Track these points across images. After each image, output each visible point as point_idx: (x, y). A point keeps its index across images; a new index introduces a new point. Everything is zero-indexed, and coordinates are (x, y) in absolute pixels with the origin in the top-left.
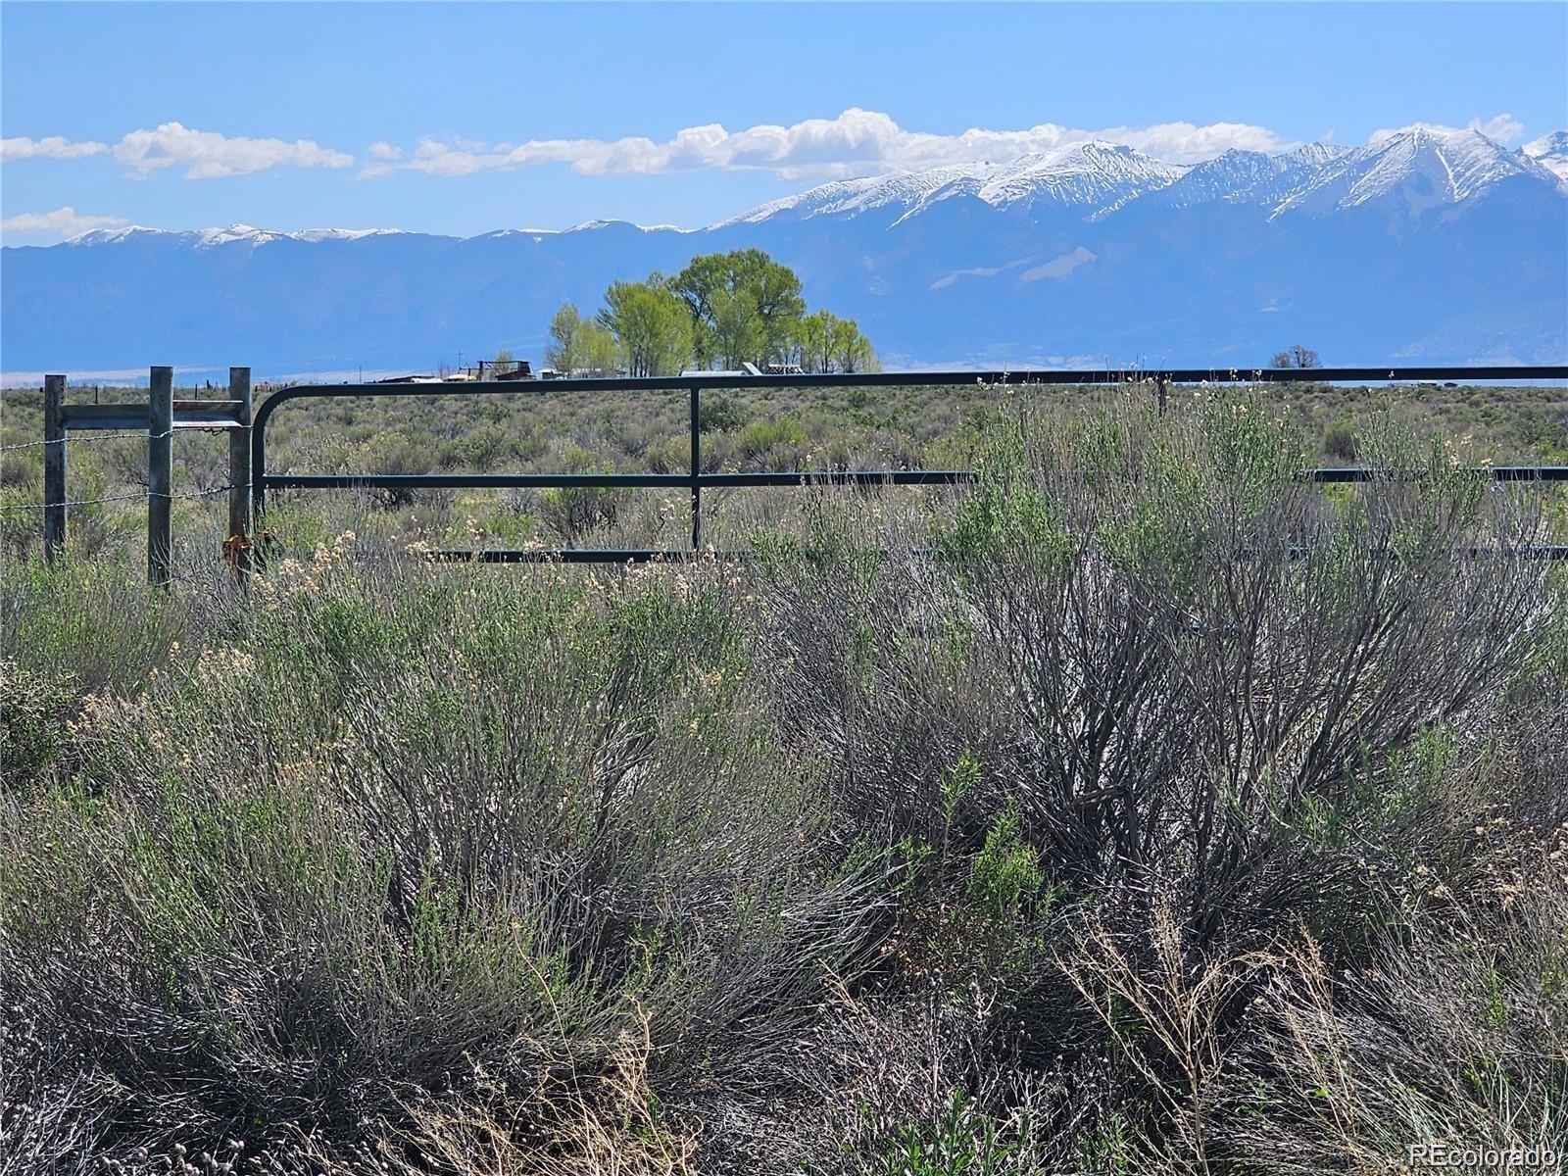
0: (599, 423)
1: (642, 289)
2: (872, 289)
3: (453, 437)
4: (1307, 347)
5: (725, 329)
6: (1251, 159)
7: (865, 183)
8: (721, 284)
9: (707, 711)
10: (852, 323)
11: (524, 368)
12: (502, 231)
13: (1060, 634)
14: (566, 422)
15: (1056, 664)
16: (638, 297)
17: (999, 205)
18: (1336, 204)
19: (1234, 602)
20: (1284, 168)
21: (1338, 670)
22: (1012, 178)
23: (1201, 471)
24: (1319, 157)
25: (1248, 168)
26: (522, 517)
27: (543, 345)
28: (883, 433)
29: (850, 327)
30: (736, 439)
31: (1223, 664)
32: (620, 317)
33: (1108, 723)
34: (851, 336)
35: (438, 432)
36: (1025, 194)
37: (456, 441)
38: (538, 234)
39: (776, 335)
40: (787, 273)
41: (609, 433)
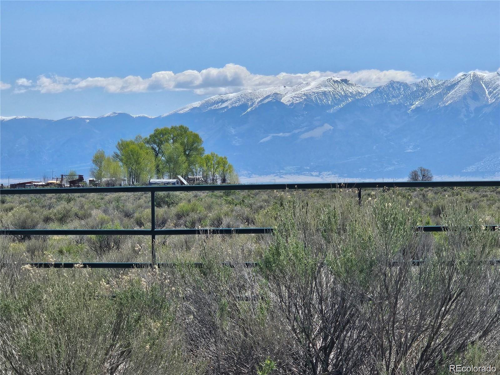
0: (113, 203)
1: (132, 143)
2: (234, 142)
3: (49, 209)
4: (425, 167)
5: (169, 160)
6: (400, 85)
7: (231, 95)
8: (167, 141)
9: (154, 339)
10: (225, 158)
11: (81, 178)
12: (71, 117)
13: (311, 303)
14: (99, 203)
15: (309, 316)
16: (131, 146)
17: (290, 105)
18: (438, 105)
19: (387, 289)
20: (415, 89)
21: (433, 319)
22: (296, 93)
23: (373, 232)
24: (430, 84)
25: (399, 89)
26: (80, 245)
27: (90, 167)
28: (238, 208)
29: (224, 160)
30: (174, 210)
31: (383, 317)
32: (123, 155)
33: (332, 342)
34: (225, 164)
35: (43, 207)
36: (301, 100)
37: (51, 211)
38: (87, 119)
39: (191, 163)
40: (196, 136)
41: (118, 208)
